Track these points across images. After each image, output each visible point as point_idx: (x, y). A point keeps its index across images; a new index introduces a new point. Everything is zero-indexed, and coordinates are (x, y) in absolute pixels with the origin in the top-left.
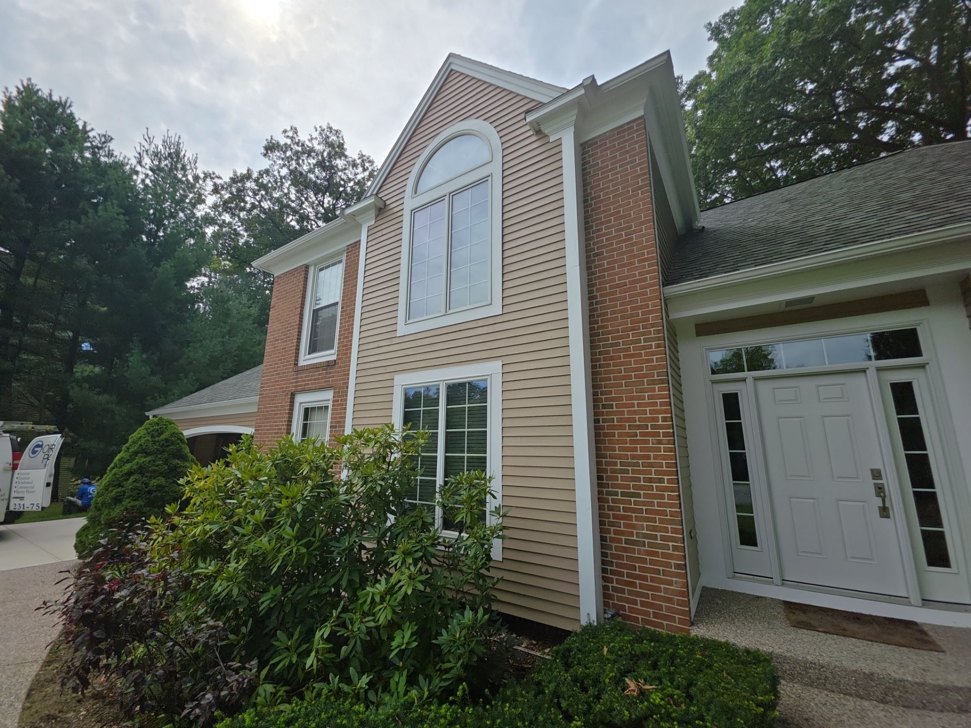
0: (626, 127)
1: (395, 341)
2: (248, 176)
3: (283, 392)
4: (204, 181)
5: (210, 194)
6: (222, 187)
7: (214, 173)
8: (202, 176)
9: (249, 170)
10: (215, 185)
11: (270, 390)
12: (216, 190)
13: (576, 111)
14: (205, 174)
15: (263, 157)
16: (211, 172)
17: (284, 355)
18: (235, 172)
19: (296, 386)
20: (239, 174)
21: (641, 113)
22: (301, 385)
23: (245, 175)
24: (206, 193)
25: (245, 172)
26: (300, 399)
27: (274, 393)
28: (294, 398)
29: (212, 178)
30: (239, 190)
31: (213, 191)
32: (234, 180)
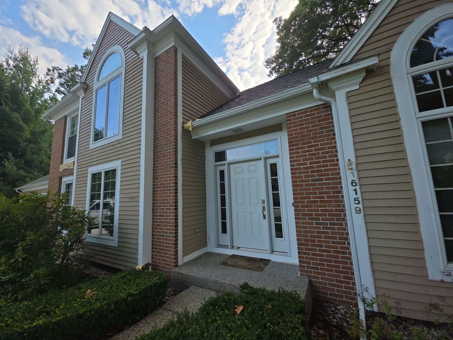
0: (169, 51)
1: (88, 152)
2: (75, 69)
3: (57, 177)
4: (53, 71)
5: (57, 78)
6: (63, 74)
7: (58, 67)
8: (52, 69)
9: (76, 65)
10: (59, 73)
11: (52, 176)
12: (60, 76)
13: (146, 43)
14: (53, 67)
15: (83, 58)
16: (56, 67)
17: (57, 160)
18: (68, 67)
19: (61, 174)
20: (71, 68)
21: (173, 44)
22: (63, 174)
23: (74, 68)
24: (55, 78)
25: (74, 66)
26: (64, 179)
27: (53, 178)
28: (62, 180)
29: (57, 70)
30: (72, 76)
31: (58, 76)
32: (68, 71)
